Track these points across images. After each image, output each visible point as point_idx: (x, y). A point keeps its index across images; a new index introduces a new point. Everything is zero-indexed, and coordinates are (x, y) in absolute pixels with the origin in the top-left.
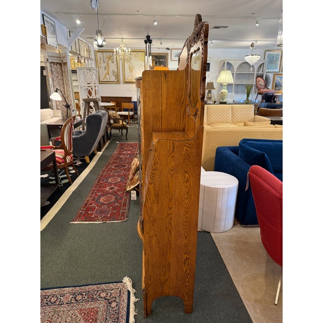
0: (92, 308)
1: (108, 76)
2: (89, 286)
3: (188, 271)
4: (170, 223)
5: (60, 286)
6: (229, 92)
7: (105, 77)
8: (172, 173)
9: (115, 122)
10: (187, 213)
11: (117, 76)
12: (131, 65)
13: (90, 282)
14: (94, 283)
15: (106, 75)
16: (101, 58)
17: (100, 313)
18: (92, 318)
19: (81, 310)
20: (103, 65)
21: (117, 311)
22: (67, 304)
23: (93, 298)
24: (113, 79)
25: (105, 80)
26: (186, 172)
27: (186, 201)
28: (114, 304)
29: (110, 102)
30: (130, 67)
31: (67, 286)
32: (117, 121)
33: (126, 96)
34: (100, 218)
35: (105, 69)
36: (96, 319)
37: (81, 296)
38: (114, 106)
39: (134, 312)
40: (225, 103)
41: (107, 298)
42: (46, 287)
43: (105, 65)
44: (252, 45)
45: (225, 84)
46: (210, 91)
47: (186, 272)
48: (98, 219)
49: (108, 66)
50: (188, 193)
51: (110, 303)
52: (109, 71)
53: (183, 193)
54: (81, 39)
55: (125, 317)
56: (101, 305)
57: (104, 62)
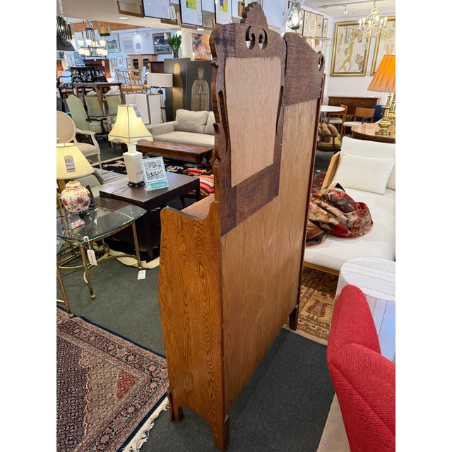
0: (133, 377)
1: (347, 65)
2: (148, 351)
3: (214, 397)
4: (188, 324)
5: (126, 336)
7: (343, 66)
8: (184, 258)
9: (323, 140)
10: (206, 321)
11: (363, 65)
12: (390, 44)
13: (152, 347)
14: (155, 350)
15: (345, 62)
16: (342, 35)
17: (135, 386)
18: (125, 387)
19: (123, 372)
20: (343, 46)
21: (150, 395)
22: (118, 358)
23: (141, 366)
24: (355, 68)
25: (343, 71)
26: (200, 263)
27: (204, 304)
28: (153, 385)
29: (339, 106)
30: (388, 47)
31: (131, 339)
32: (325, 139)
33: (369, 97)
35: (346, 53)
36: (128, 390)
37: (133, 357)
38: (343, 112)
39: (164, 406)
41: (153, 374)
42: (116, 331)
43: (347, 45)
47: (211, 396)
49: (351, 47)
50: (205, 294)
51: (151, 382)
52: (350, 57)
53: (199, 291)
54: (310, 10)
55: (152, 406)
56: (141, 378)
57: (346, 41)
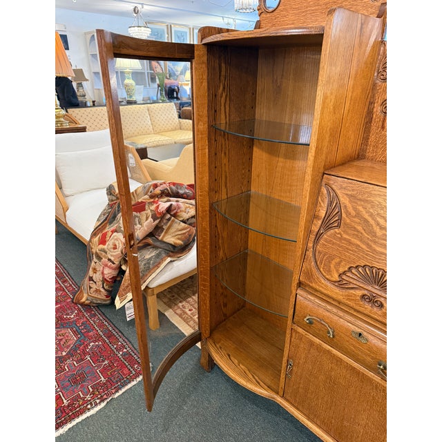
6: (137, 84)
34: (88, 397)
40: (135, 103)
44: (134, 10)
45: (128, 70)
46: (81, 83)
48: (86, 402)
